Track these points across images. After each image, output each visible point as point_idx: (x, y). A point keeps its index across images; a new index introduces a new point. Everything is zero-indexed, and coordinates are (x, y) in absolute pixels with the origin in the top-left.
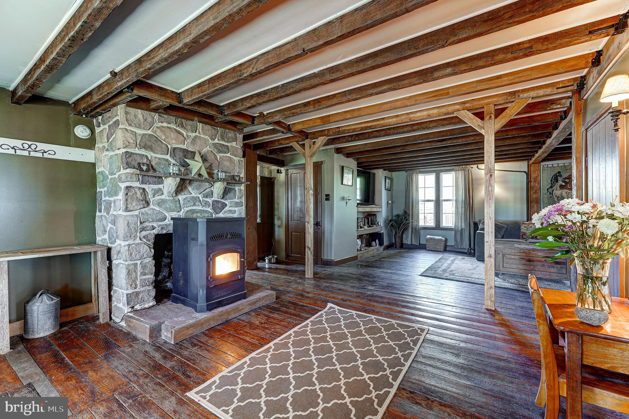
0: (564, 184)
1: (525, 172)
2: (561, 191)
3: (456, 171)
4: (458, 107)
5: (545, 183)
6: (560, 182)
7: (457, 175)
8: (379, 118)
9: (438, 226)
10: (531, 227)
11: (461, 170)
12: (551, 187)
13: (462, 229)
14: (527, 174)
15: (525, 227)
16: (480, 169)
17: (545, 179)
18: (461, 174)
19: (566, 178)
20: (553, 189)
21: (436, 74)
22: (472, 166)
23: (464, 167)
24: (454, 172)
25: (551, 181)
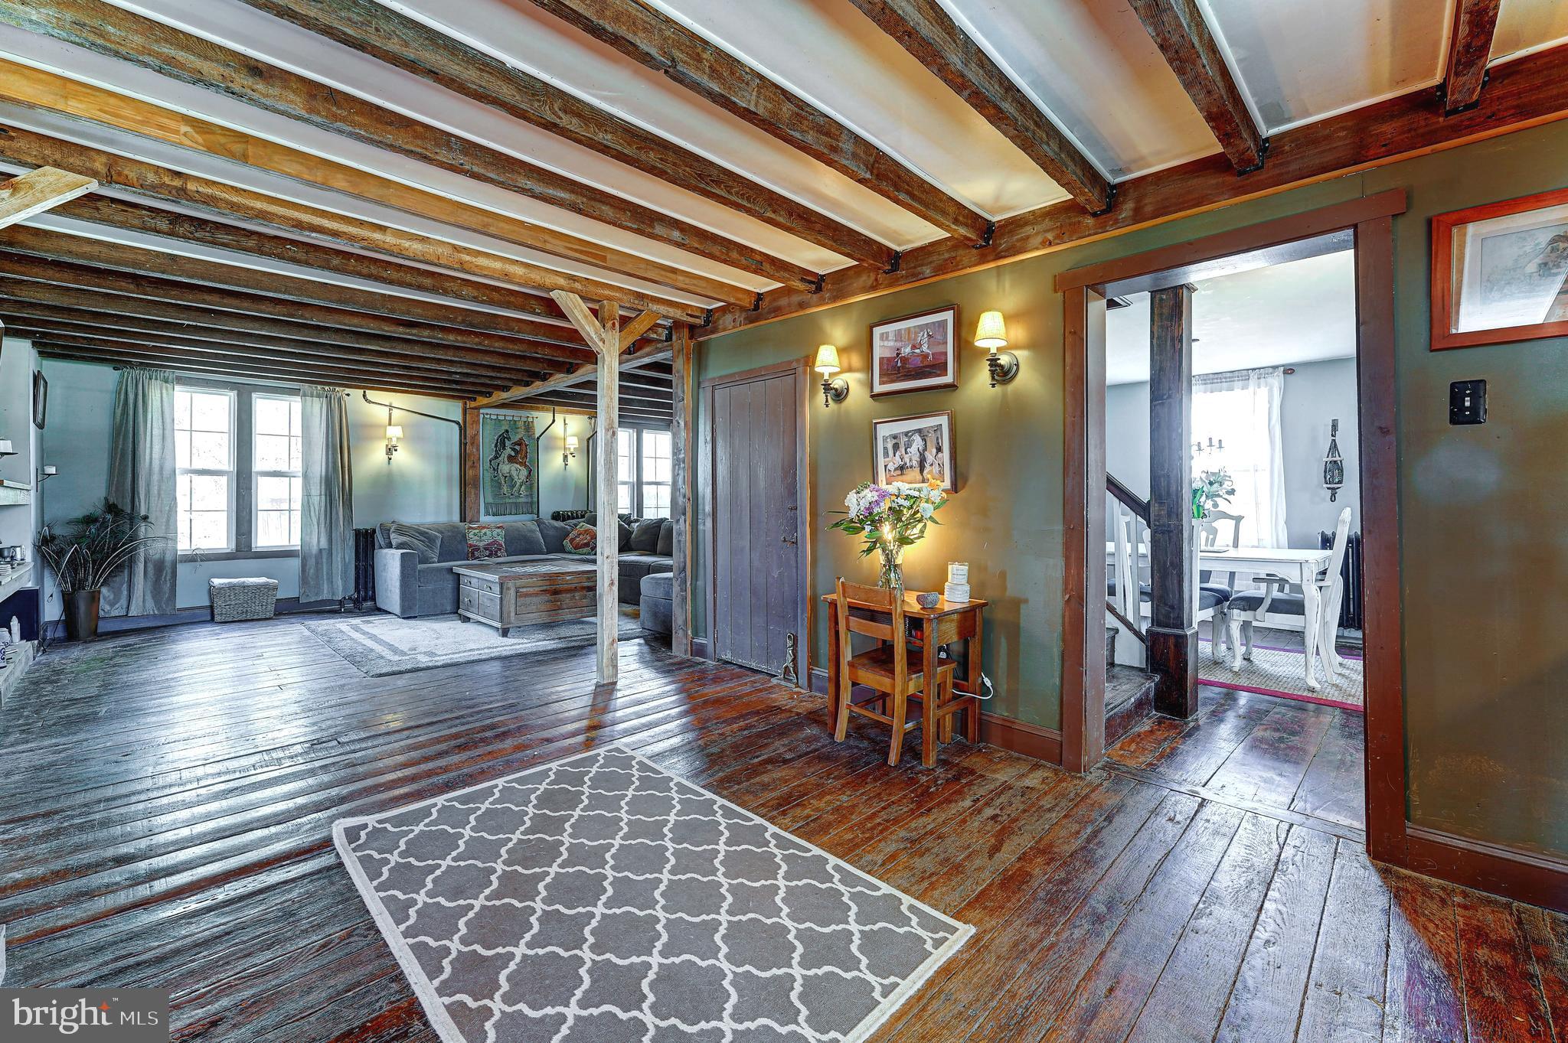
0: (513, 454)
1: (457, 423)
2: (508, 466)
3: (305, 395)
4: (562, 281)
5: (487, 451)
6: (508, 451)
7: (309, 409)
8: (370, 220)
9: (243, 548)
10: (485, 534)
11: (319, 396)
12: (496, 458)
13: (321, 551)
14: (460, 427)
15: (475, 535)
16: (370, 402)
17: (486, 440)
18: (318, 407)
19: (516, 444)
20: (498, 461)
21: (659, 230)
22: (348, 391)
23: (327, 388)
24: (298, 399)
25: (496, 446)
